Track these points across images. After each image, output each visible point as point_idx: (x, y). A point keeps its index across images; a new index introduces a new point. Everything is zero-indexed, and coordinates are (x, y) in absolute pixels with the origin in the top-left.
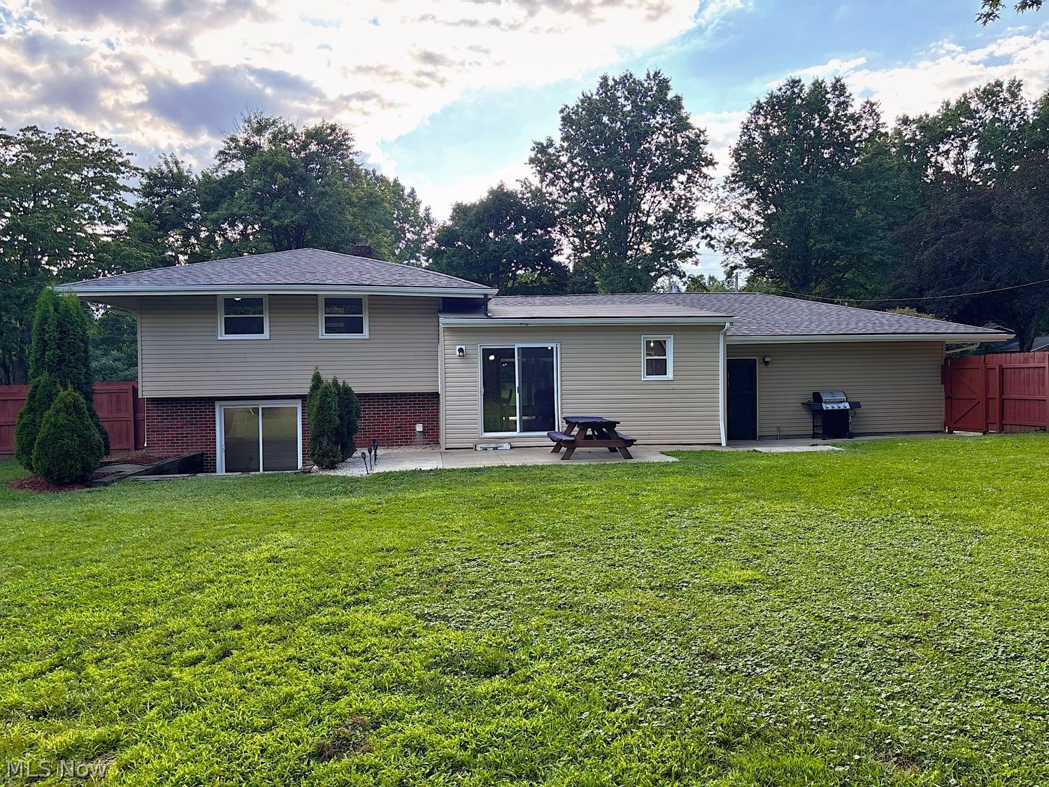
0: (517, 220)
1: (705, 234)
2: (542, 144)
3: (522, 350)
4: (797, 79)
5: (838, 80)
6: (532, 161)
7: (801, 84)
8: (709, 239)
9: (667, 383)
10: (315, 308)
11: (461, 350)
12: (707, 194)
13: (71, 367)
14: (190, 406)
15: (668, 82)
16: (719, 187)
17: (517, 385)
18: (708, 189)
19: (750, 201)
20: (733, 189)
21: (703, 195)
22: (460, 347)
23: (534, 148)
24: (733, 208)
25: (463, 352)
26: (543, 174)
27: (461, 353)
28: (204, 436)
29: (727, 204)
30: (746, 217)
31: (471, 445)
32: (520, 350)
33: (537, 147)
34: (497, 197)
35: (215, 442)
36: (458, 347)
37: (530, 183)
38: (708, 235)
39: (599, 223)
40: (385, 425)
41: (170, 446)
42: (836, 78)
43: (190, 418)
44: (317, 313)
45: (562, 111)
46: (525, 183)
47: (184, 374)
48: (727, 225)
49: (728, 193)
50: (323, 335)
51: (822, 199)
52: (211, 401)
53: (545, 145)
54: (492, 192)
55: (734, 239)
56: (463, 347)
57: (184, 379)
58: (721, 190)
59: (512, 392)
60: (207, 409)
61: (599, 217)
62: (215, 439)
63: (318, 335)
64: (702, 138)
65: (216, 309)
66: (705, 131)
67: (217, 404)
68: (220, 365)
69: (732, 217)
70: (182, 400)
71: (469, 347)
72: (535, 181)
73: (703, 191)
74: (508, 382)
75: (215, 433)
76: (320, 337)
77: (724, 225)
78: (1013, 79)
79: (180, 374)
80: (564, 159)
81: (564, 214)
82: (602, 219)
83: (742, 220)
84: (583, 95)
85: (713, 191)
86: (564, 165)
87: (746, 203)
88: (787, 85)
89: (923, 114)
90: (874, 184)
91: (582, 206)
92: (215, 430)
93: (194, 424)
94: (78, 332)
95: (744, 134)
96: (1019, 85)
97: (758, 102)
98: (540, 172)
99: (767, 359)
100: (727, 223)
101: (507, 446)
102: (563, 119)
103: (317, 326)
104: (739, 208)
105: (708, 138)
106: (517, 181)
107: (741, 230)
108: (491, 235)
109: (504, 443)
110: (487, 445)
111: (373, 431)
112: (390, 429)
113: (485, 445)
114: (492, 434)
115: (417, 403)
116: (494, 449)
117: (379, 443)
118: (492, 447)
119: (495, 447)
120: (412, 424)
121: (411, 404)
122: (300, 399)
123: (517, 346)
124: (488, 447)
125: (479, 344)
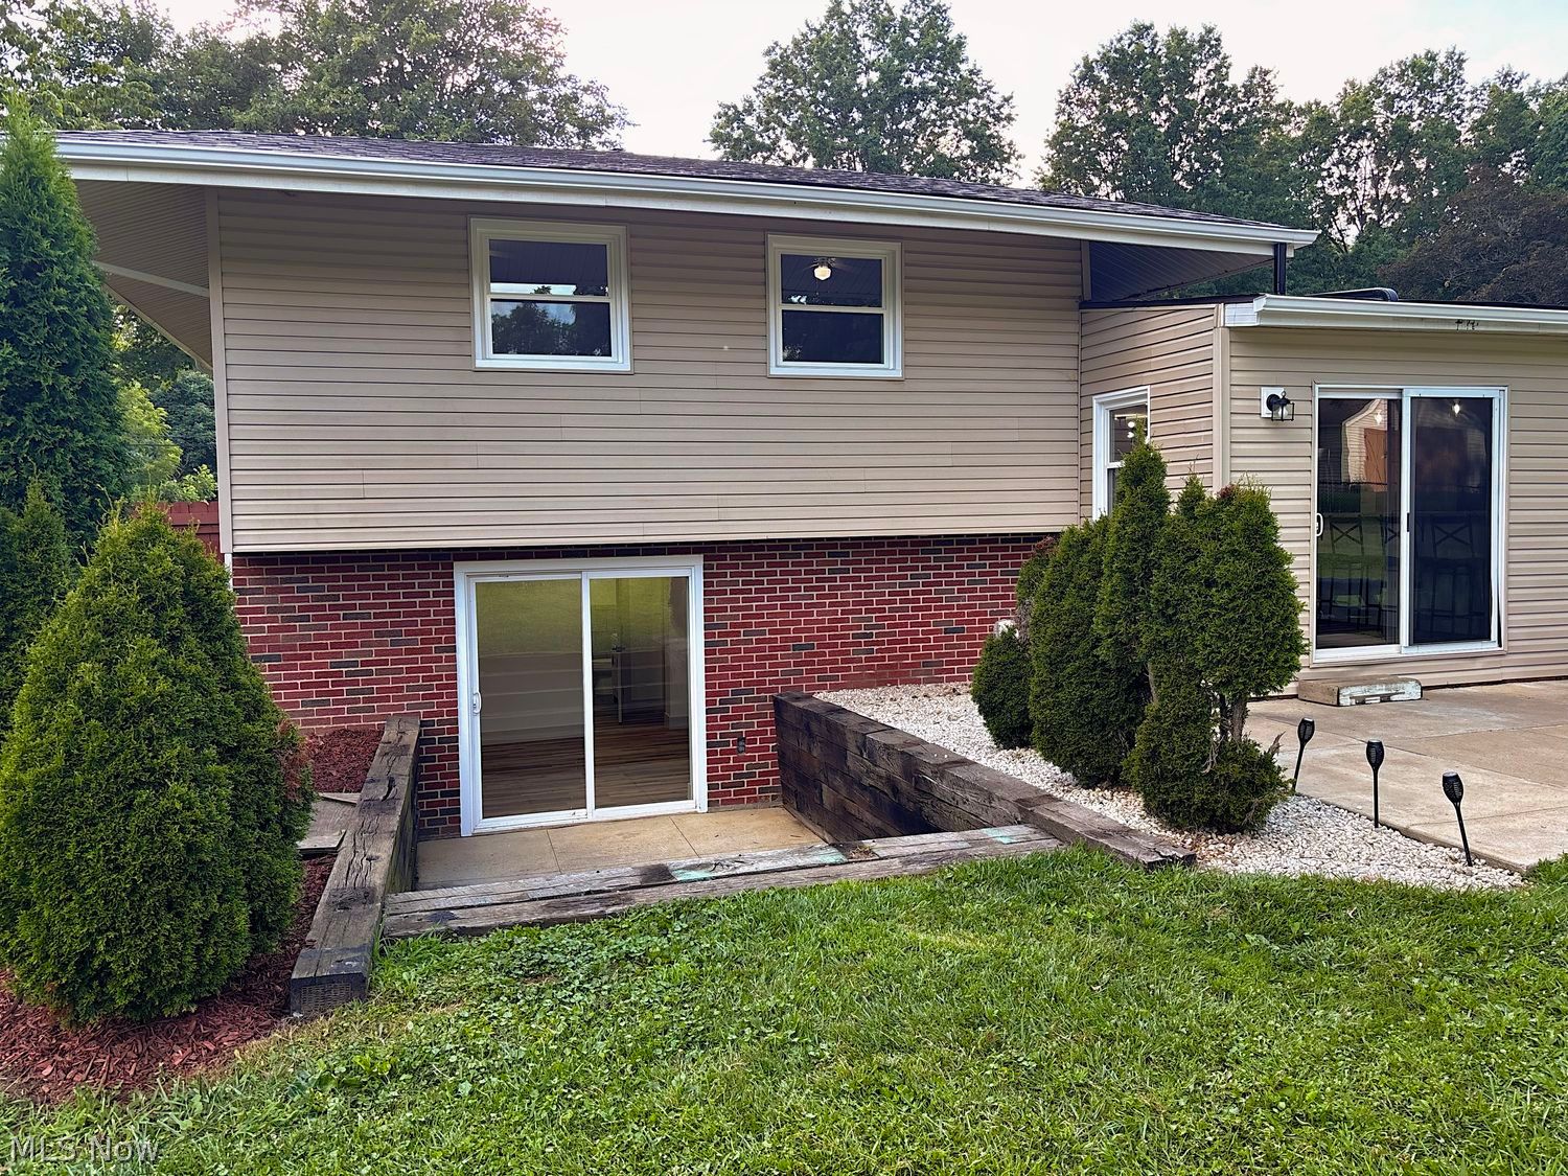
2: (735, 107)
3: (1425, 405)
4: (1147, 24)
5: (1210, 31)
6: (715, 137)
7: (1153, 32)
10: (756, 284)
11: (1275, 400)
13: (61, 422)
14: (375, 578)
15: (945, 11)
17: (1406, 508)
23: (720, 114)
28: (420, 670)
32: (1415, 404)
33: (726, 113)
35: (455, 686)
36: (1266, 393)
40: (921, 625)
41: (314, 703)
42: (1205, 28)
43: (376, 616)
45: (768, 53)
47: (369, 476)
50: (778, 363)
52: (440, 562)
57: (371, 491)
60: (431, 585)
62: (455, 677)
64: (1005, 111)
65: (468, 271)
66: (1011, 97)
67: (461, 571)
68: (482, 448)
70: (353, 559)
71: (1291, 393)
75: (454, 659)
76: (773, 371)
78: (1451, 50)
79: (355, 476)
84: (808, 26)
88: (1130, 33)
89: (1312, 101)
92: (454, 649)
93: (390, 634)
94: (82, 278)
95: (1062, 111)
96: (1460, 61)
97: (1086, 59)
101: (1413, 691)
102: (773, 65)
103: (766, 336)
105: (1014, 112)
109: (1406, 681)
110: (1366, 687)
111: (889, 642)
112: (932, 637)
113: (1361, 685)
114: (1339, 655)
115: (1000, 561)
116: (1382, 701)
117: (907, 673)
118: (1378, 693)
119: (1384, 692)
120: (987, 621)
121: (984, 566)
122: (702, 555)
123: (1410, 393)
124: (1368, 694)
125: (1317, 386)
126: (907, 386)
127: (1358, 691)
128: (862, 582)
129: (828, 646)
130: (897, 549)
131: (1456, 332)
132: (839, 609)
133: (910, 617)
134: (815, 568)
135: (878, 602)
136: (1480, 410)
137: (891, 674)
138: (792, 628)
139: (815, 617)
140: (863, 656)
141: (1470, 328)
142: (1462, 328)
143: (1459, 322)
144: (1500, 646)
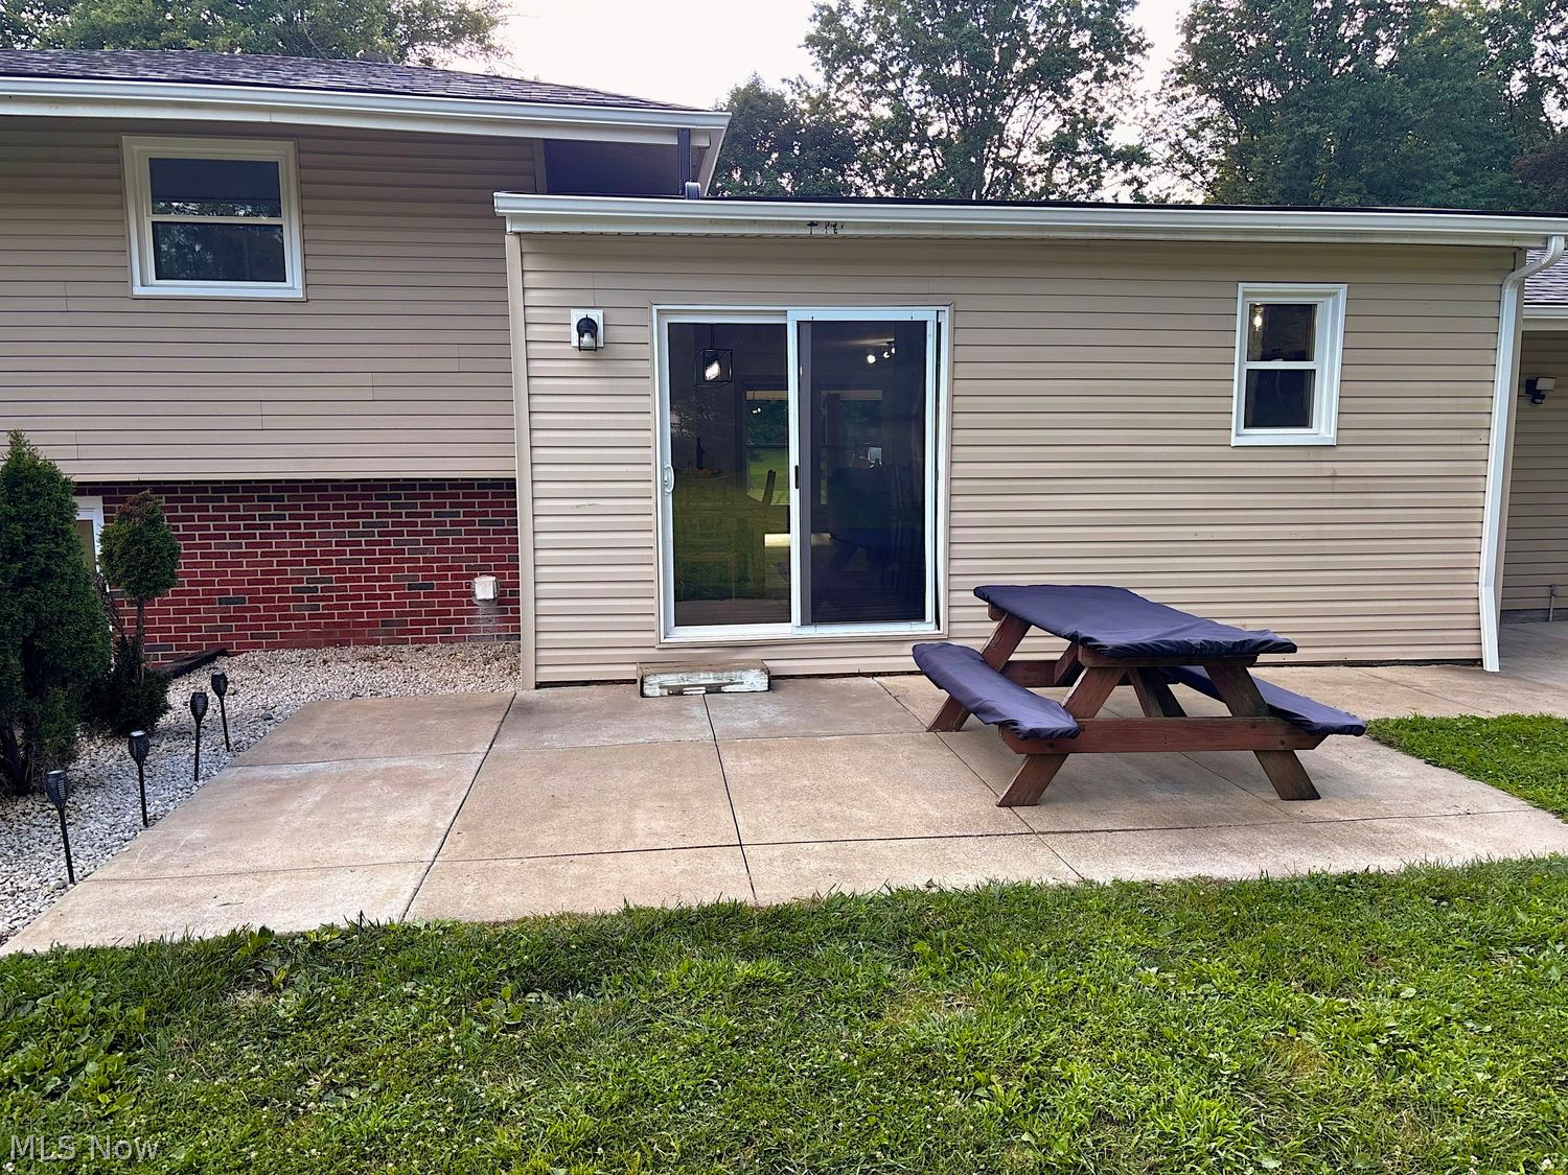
0: (784, 147)
1: (1128, 176)
2: (829, 9)
3: (817, 332)
6: (811, 41)
8: (1136, 185)
9: (1313, 455)
10: (112, 190)
11: (586, 326)
12: (1126, 108)
16: (1148, 96)
17: (794, 459)
18: (1128, 101)
19: (1204, 124)
20: (1173, 100)
21: (1118, 111)
22: (582, 314)
23: (815, 16)
24: (1172, 135)
25: (594, 335)
26: (830, 65)
27: (586, 339)
29: (1161, 127)
30: (1193, 152)
31: (629, 672)
32: (807, 331)
33: (820, 14)
34: (746, 101)
36: (576, 316)
37: (806, 84)
38: (1135, 179)
39: (931, 159)
40: (378, 579)
44: (121, 206)
46: (799, 84)
48: (1158, 168)
49: (1164, 107)
50: (148, 285)
51: (1353, 110)
53: (835, 9)
54: (737, 95)
55: (1168, 195)
56: (596, 315)
58: (1152, 101)
59: (774, 481)
61: (932, 148)
63: (128, 282)
69: (1168, 153)
71: (617, 317)
72: (816, 79)
73: (1119, 104)
74: (763, 447)
76: (138, 291)
77: (1153, 168)
80: (871, 38)
81: (869, 139)
82: (937, 151)
83: (1190, 160)
85: (1137, 103)
86: (871, 49)
87: (1193, 126)
90: (1446, 84)
91: (902, 127)
98: (826, 61)
99: (1542, 384)
100: (1159, 164)
101: (756, 681)
103: (125, 252)
104: (1183, 134)
106: (784, 80)
107: (1185, 176)
108: (736, 176)
109: (746, 669)
110: (685, 676)
111: (339, 598)
112: (392, 593)
113: (678, 673)
114: (706, 633)
115: (477, 509)
116: (707, 692)
117: (361, 633)
118: (703, 682)
119: (711, 681)
120: (463, 577)
121: (457, 514)
122: (101, 497)
123: (794, 316)
124: (687, 683)
125: (655, 308)
126: (310, 308)
127: (672, 680)
128: (302, 530)
129: (262, 600)
130: (345, 493)
131: (811, 237)
132: (275, 560)
133: (364, 570)
134: (242, 513)
135: (323, 553)
136: (911, 336)
137: (343, 634)
138: (217, 579)
139: (245, 568)
140: (307, 613)
141: (831, 232)
142: (816, 231)
143: (812, 224)
144: (939, 629)
